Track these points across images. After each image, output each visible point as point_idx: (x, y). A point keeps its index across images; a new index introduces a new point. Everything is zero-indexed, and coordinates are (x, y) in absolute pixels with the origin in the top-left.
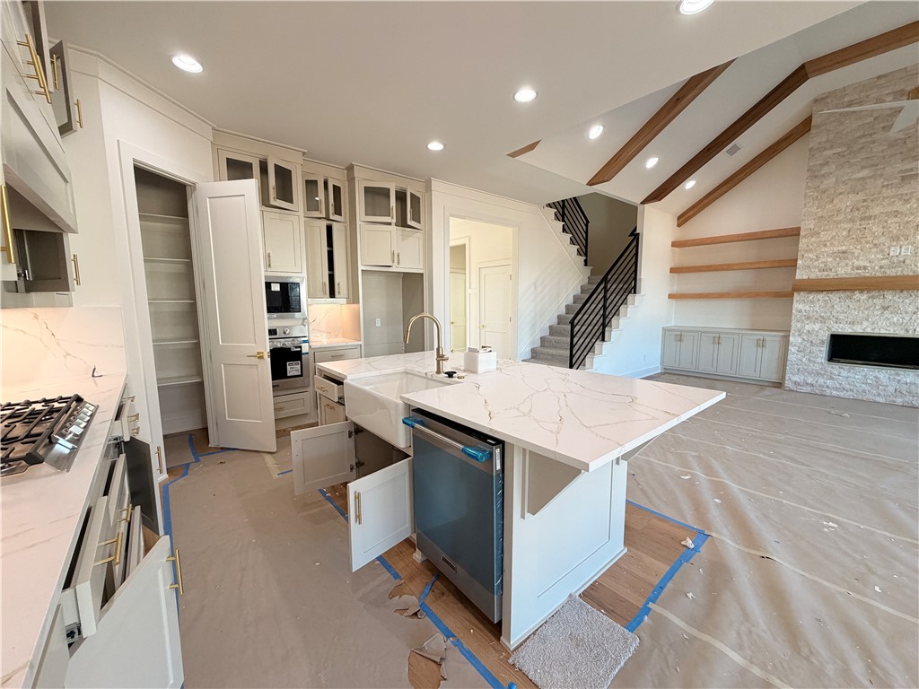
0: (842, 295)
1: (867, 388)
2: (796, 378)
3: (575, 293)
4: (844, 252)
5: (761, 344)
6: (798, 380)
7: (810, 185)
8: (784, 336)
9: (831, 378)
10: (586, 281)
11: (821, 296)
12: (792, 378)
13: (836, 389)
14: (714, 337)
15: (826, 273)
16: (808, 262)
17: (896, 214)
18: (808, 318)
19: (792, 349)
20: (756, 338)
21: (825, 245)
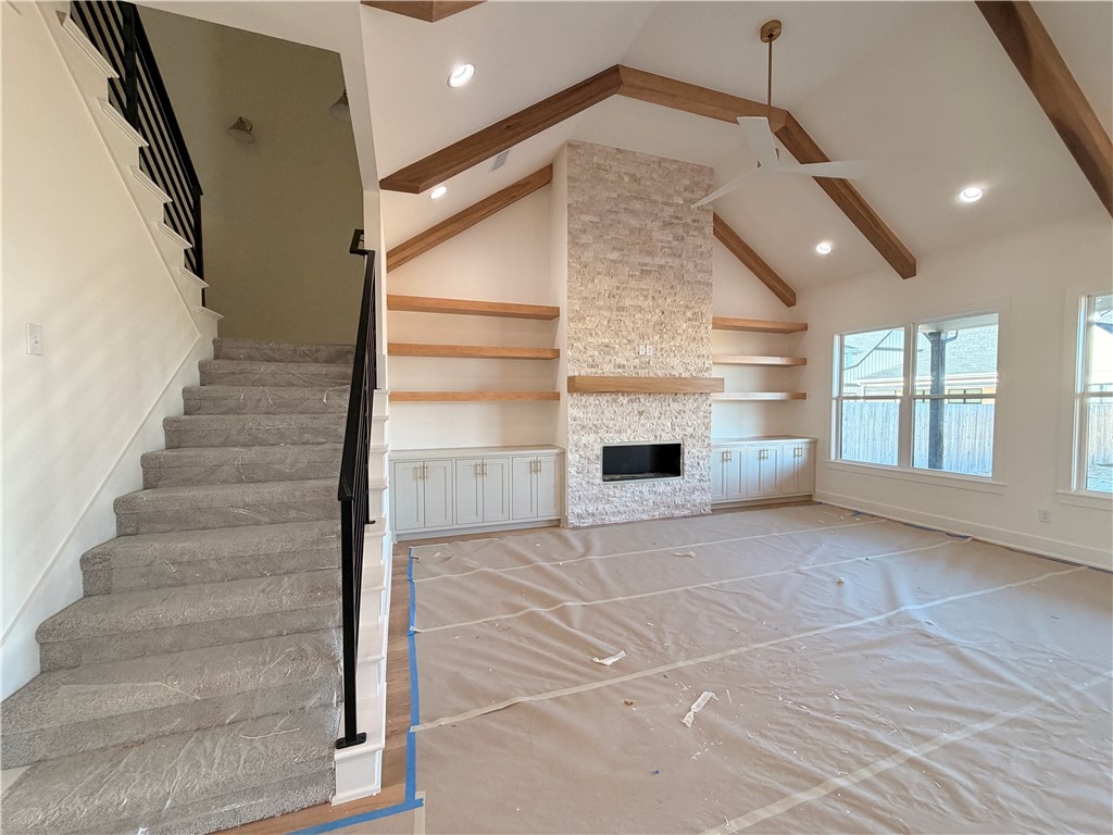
0: (609, 397)
1: (635, 506)
2: (578, 510)
3: (188, 383)
4: (607, 346)
5: (535, 468)
6: (580, 511)
7: (572, 253)
8: (558, 455)
9: (608, 502)
10: (209, 351)
11: (592, 399)
12: (574, 510)
13: (613, 514)
14: (476, 465)
15: (594, 370)
16: (577, 355)
17: (640, 309)
18: (583, 427)
19: (572, 470)
20: (529, 460)
21: (591, 335)
